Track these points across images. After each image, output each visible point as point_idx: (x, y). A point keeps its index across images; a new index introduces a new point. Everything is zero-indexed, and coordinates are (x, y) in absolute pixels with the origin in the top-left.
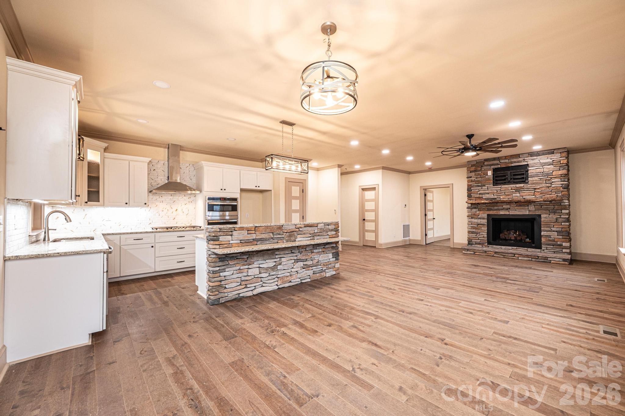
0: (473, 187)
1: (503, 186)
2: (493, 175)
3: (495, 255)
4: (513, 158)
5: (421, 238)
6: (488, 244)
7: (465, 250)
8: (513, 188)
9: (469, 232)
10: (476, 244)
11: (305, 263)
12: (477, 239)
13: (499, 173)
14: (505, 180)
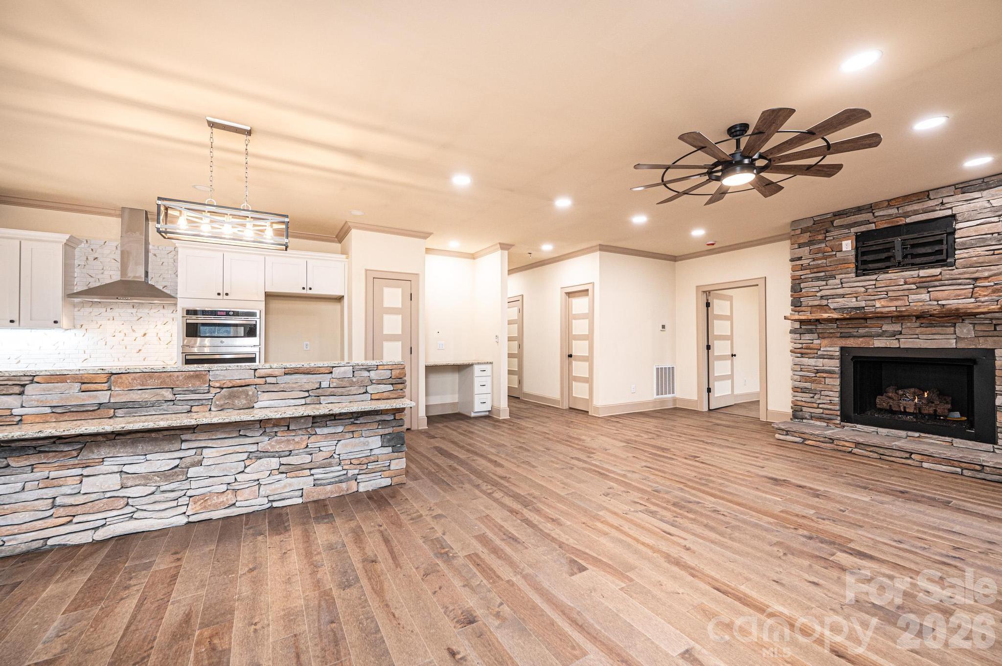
0: (805, 281)
1: (882, 276)
2: (857, 248)
3: (855, 450)
4: (911, 202)
5: (698, 394)
6: (842, 421)
7: (780, 432)
8: (911, 280)
9: (795, 389)
10: (812, 418)
11: (284, 460)
12: (815, 405)
13: (871, 243)
14: (888, 259)
